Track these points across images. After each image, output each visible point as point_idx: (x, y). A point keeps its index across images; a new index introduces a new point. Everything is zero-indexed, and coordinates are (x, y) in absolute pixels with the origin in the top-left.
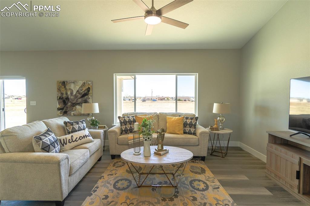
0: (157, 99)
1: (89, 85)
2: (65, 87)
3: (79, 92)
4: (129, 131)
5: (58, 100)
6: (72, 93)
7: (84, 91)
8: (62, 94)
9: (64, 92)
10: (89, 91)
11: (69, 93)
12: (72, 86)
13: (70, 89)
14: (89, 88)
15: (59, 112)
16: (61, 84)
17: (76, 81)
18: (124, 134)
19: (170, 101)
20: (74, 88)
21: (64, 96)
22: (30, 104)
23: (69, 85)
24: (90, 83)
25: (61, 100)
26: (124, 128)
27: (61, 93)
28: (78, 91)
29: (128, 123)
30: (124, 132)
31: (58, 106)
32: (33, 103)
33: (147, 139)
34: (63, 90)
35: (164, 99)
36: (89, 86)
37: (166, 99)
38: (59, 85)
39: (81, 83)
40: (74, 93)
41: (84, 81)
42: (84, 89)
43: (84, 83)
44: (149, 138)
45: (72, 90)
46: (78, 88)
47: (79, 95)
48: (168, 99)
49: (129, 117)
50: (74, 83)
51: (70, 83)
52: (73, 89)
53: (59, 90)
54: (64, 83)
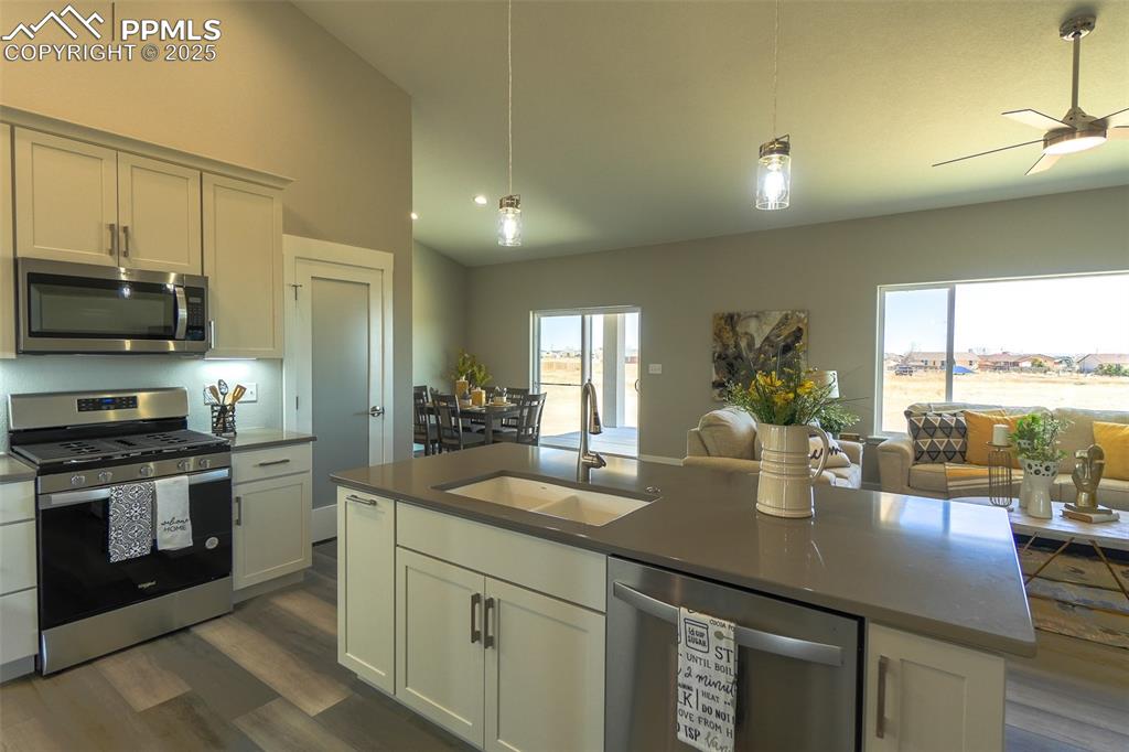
0: (975, 366)
1: (800, 320)
2: (733, 329)
3: (770, 341)
4: (942, 456)
5: (714, 362)
6: (750, 345)
7: (786, 338)
8: (726, 346)
9: (732, 342)
10: (798, 339)
11: (743, 344)
12: (753, 326)
13: (746, 333)
14: (800, 330)
15: (717, 391)
16: (723, 322)
17: (763, 313)
18: (926, 463)
19: (1051, 376)
20: (759, 331)
21: (731, 351)
22: (648, 370)
23: (744, 322)
24: (803, 316)
25: (723, 363)
26: (925, 443)
27: (724, 345)
28: (767, 338)
29: (939, 433)
30: (926, 457)
31: (715, 377)
32: (656, 368)
33: (1042, 470)
34: (727, 335)
35: (1016, 364)
36: (801, 325)
37: (1027, 364)
38: (718, 324)
39: (776, 317)
40: (757, 345)
41: (784, 313)
42: (786, 333)
43: (786, 317)
44: (1047, 469)
45: (752, 337)
46: (767, 330)
47: (771, 349)
48: (1040, 365)
49: (940, 415)
50: (757, 316)
51: (745, 318)
52: (755, 335)
53: (718, 335)
54: (731, 320)
